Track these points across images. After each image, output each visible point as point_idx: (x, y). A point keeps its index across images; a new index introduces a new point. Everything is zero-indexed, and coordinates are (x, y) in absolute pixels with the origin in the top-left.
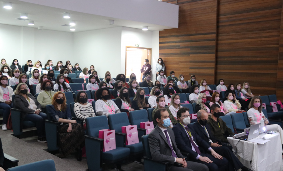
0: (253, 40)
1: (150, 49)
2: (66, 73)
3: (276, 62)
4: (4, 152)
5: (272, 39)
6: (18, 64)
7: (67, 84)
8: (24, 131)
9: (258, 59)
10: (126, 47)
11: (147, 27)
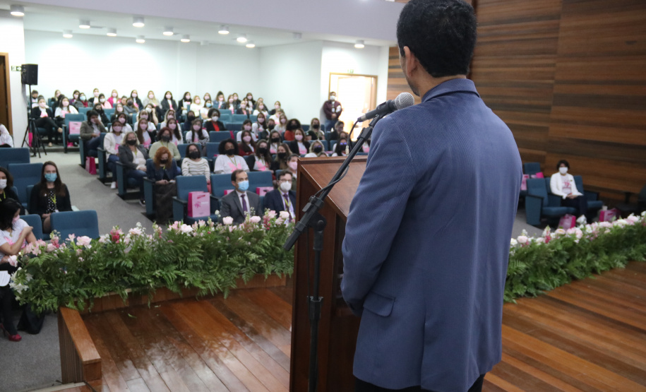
0: (521, 69)
1: (376, 77)
2: (214, 116)
3: (548, 108)
4: (72, 203)
5: (547, 69)
6: (171, 99)
7: (205, 132)
8: (129, 191)
9: (526, 102)
10: (330, 74)
11: (362, 42)
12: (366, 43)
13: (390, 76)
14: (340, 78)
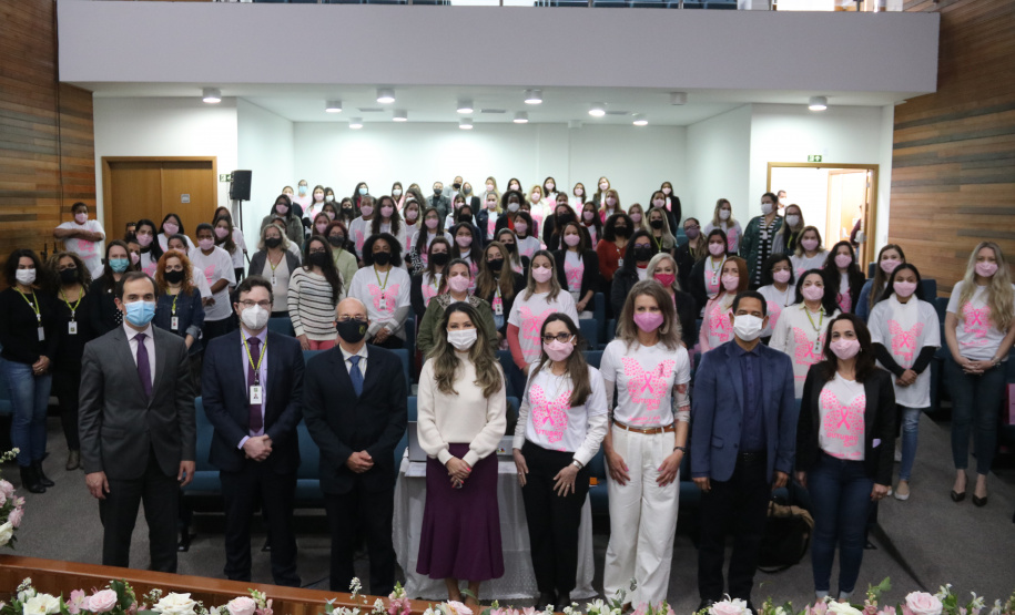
1: (874, 168)
10: (770, 166)
11: (822, 100)
12: (830, 101)
13: (897, 163)
14: (832, 174)
